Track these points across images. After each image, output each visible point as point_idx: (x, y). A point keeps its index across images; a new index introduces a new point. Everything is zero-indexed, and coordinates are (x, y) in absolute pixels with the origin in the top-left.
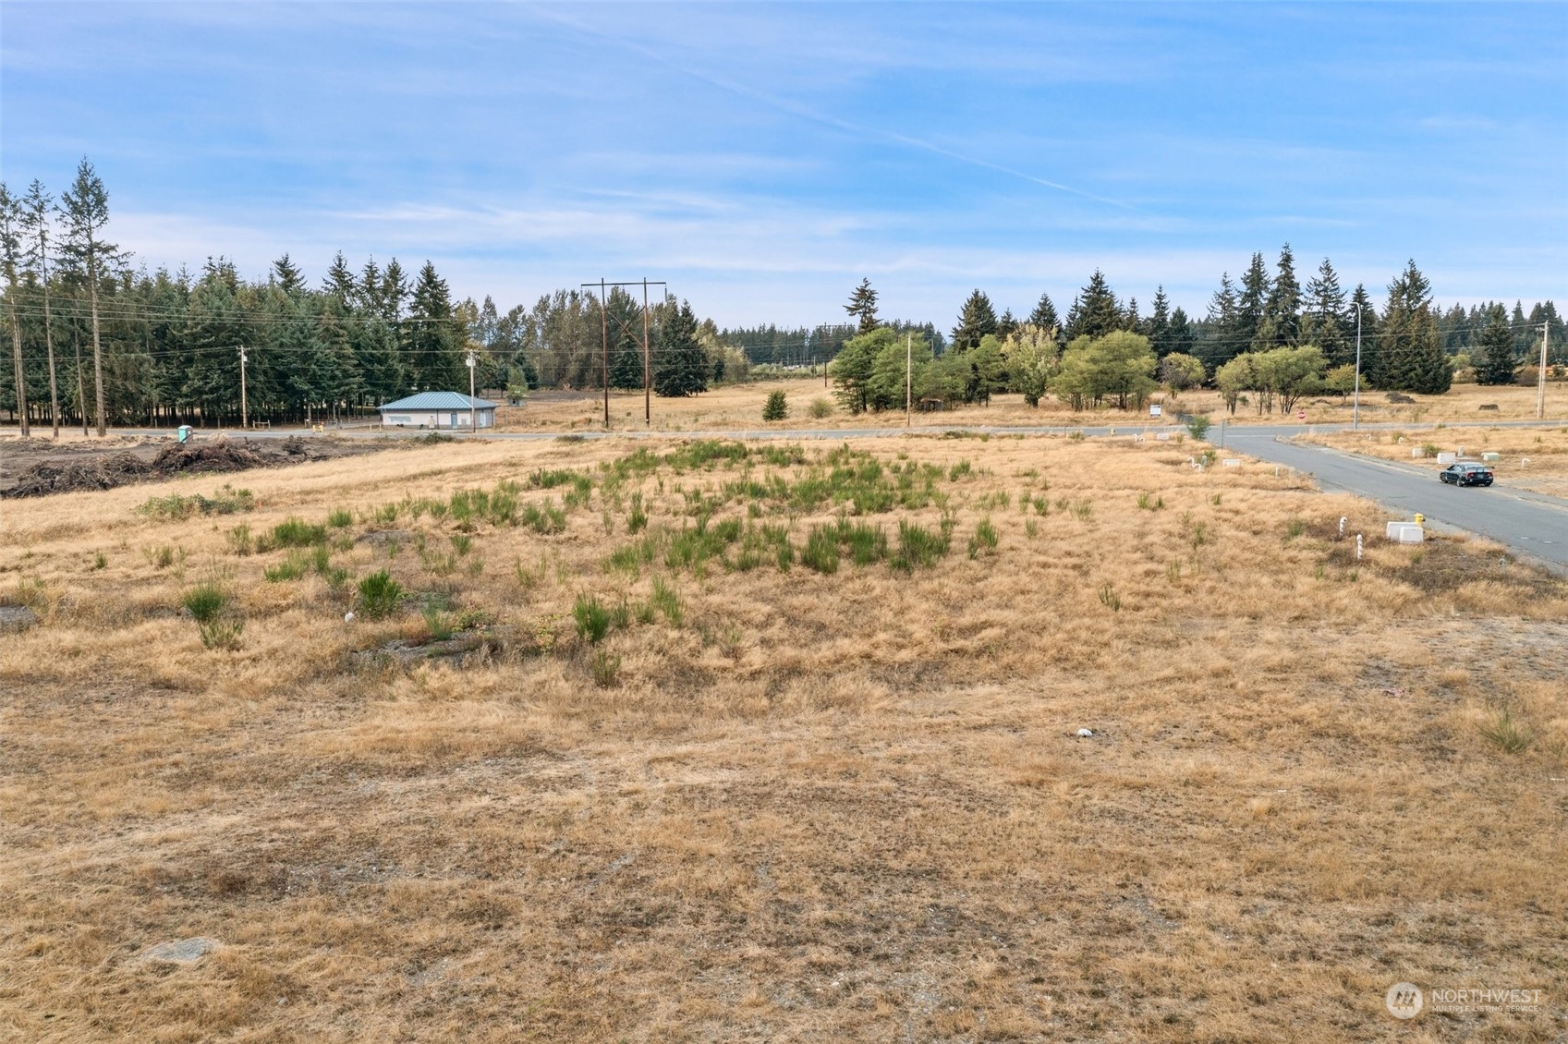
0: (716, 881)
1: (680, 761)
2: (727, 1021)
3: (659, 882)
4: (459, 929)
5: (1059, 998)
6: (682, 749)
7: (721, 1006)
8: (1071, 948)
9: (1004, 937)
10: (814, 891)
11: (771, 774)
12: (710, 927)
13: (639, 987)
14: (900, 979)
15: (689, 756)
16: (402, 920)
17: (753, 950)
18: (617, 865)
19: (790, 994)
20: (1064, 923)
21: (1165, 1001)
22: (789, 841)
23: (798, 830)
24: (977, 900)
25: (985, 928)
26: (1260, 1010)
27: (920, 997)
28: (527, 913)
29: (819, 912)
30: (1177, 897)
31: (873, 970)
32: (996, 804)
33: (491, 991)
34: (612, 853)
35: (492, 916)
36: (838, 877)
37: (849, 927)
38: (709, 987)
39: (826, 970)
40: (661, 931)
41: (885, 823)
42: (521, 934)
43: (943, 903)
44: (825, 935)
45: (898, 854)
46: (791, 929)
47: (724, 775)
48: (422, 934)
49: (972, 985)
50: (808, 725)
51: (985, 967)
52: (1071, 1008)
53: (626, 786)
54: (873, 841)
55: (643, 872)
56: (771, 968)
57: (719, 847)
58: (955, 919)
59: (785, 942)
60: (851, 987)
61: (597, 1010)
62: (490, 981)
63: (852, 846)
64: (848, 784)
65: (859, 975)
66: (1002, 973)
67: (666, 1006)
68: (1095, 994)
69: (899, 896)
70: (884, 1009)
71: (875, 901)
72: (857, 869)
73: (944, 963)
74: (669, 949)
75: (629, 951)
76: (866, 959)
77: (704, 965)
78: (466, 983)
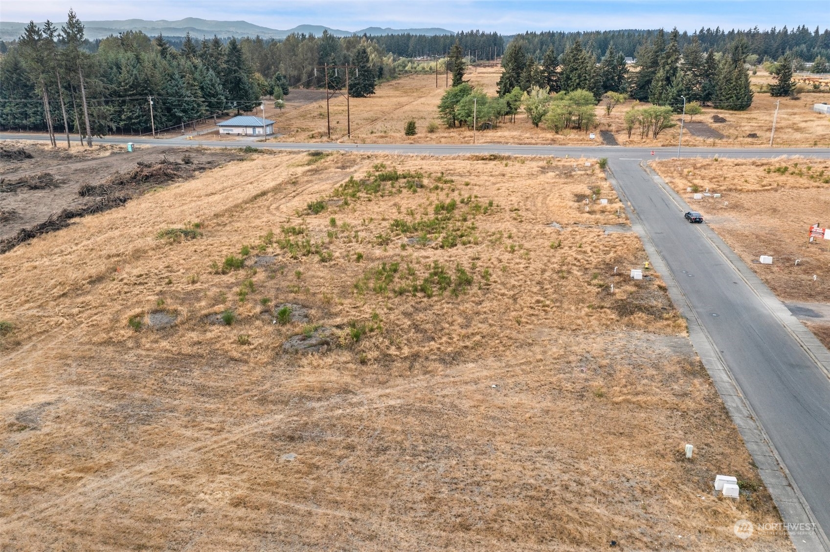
0: (399, 439)
1: (387, 396)
2: (403, 474)
3: (386, 439)
4: (345, 451)
5: (467, 470)
6: (388, 391)
7: (402, 472)
8: (472, 458)
9: (460, 455)
10: (420, 442)
11: (411, 401)
12: (398, 451)
13: (385, 466)
14: (437, 465)
15: (389, 394)
16: (332, 449)
17: (408, 458)
18: (376, 433)
19: (415, 468)
20: (473, 451)
21: (487, 471)
22: (415, 426)
23: (417, 423)
24: (456, 444)
25: (456, 452)
26: (505, 474)
27: (440, 469)
28: (359, 448)
29: (421, 448)
30: (498, 444)
31: (432, 463)
32: (464, 414)
33: (356, 467)
34: (374, 430)
35: (351, 448)
36: (426, 437)
37: (428, 452)
38: (399, 466)
39: (422, 462)
40: (388, 452)
41: (438, 420)
42: (359, 453)
43: (448, 445)
44: (422, 454)
45: (440, 431)
46: (415, 452)
47: (399, 401)
48: (339, 453)
49: (451, 467)
50: (420, 380)
51: (455, 462)
52: (469, 472)
53: (375, 406)
54: (435, 427)
55: (382, 436)
56: (411, 462)
57: (399, 428)
58: (450, 449)
59: (414, 455)
60: (427, 466)
61: (377, 472)
62: (355, 465)
63: (430, 428)
64: (430, 405)
65: (429, 464)
66: (457, 464)
67: (391, 471)
68: (475, 469)
69: (439, 443)
70: (433, 472)
71: (434, 444)
72: (431, 435)
73: (446, 461)
74: (390, 457)
75: (382, 458)
76: (431, 460)
77: (397, 461)
78: (351, 465)
